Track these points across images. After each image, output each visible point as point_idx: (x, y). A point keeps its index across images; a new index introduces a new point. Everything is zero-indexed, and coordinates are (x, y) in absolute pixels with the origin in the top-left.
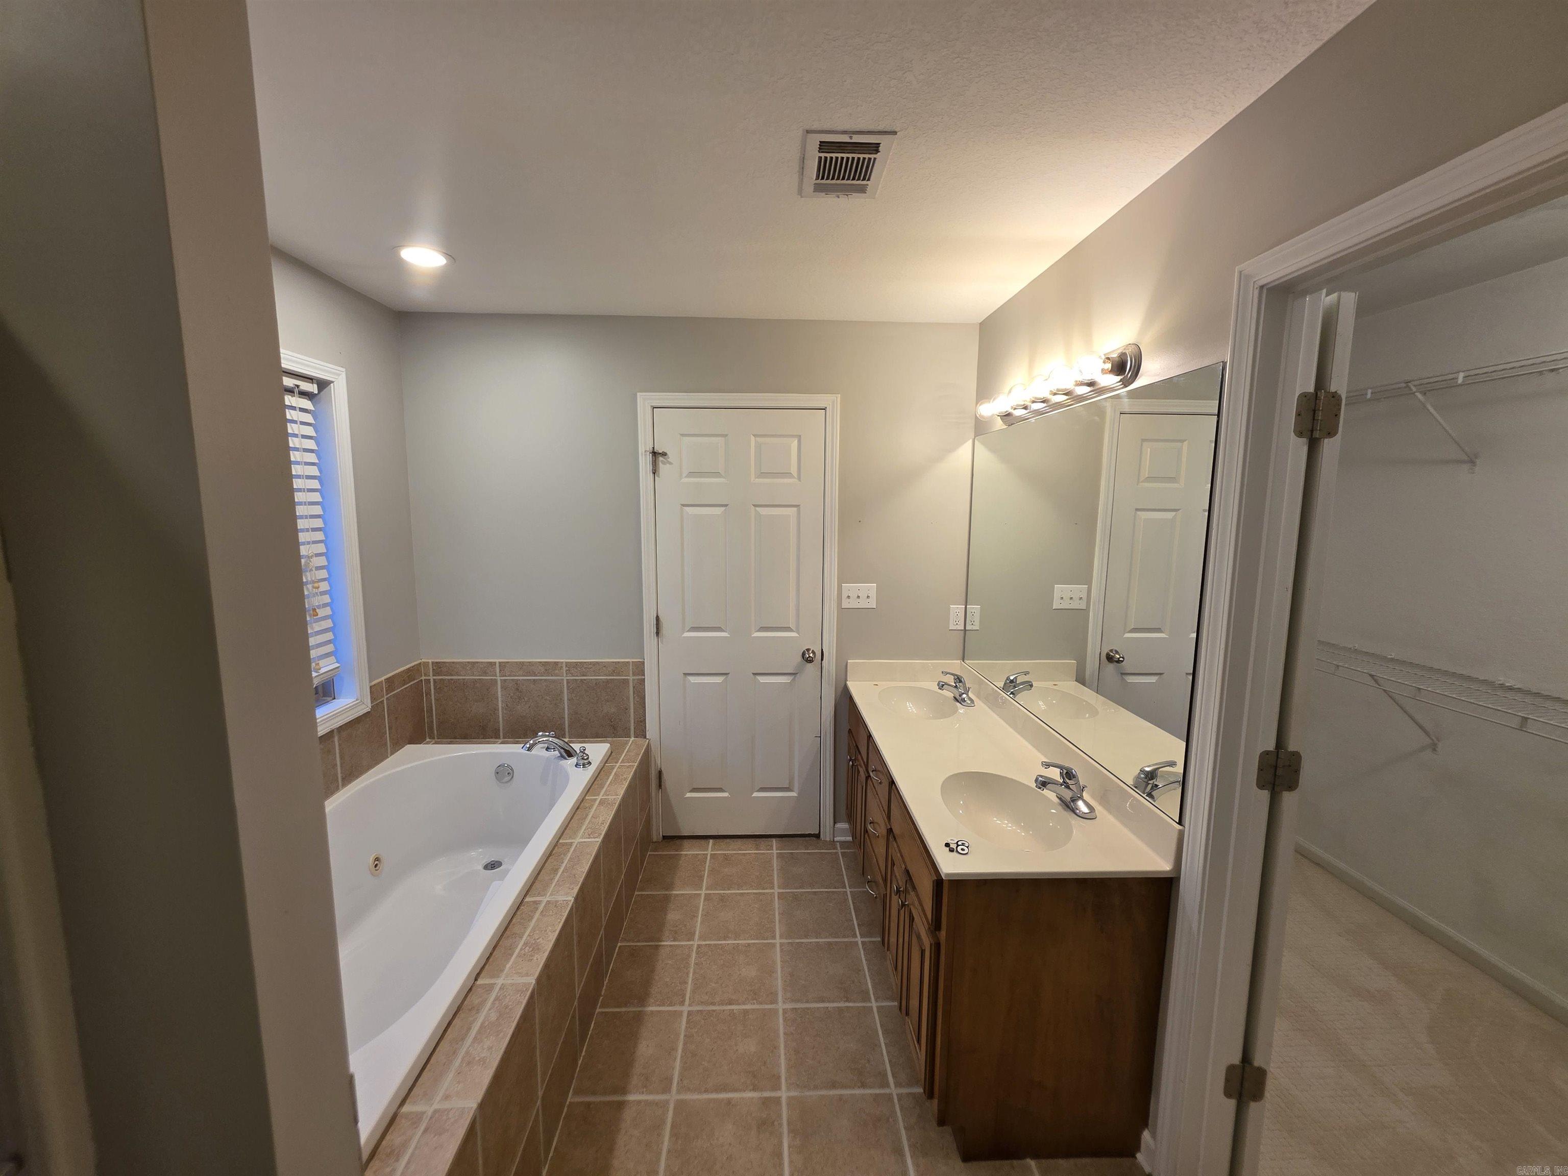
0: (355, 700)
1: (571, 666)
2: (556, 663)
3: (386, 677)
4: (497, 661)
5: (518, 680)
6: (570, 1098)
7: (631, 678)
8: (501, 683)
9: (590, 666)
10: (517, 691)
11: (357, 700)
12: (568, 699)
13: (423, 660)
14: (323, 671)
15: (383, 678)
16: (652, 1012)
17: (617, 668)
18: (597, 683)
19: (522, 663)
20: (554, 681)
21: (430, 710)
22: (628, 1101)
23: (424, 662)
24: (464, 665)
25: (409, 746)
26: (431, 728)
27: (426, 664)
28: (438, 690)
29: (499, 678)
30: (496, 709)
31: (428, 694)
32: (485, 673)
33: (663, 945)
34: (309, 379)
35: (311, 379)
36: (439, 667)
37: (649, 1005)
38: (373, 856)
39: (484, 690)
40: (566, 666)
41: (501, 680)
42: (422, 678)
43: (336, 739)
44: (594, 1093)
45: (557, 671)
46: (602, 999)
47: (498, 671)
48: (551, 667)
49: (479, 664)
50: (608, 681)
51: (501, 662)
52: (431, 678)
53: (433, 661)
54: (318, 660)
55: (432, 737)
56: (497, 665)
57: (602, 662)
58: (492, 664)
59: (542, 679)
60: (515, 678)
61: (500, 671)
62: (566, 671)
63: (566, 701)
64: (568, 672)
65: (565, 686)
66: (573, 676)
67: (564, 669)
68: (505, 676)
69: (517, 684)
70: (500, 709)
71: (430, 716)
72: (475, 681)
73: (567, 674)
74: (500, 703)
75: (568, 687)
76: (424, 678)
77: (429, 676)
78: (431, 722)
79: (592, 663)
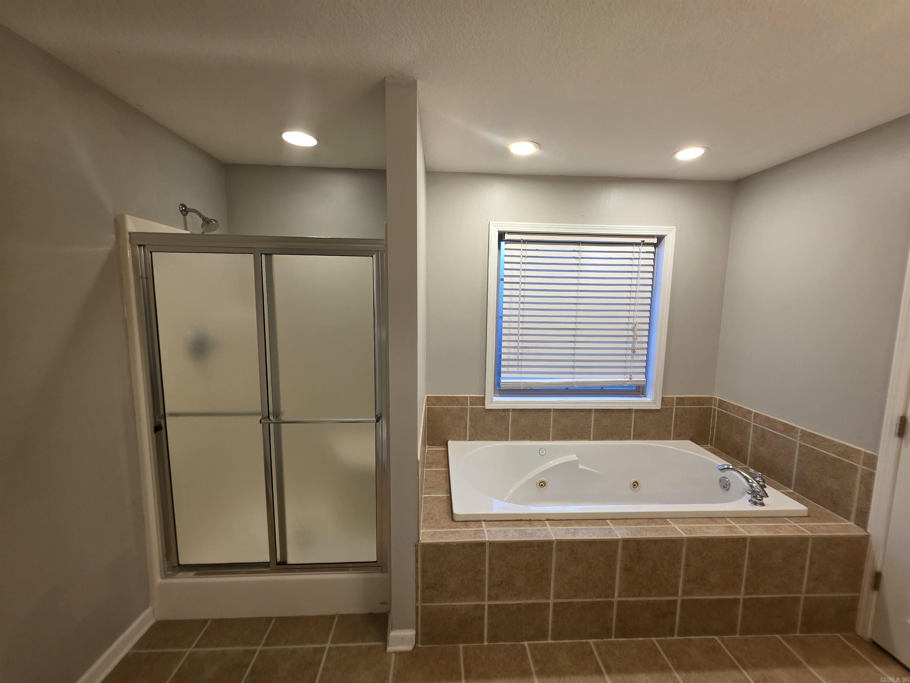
0: (651, 400)
1: (805, 435)
2: (794, 427)
3: (677, 396)
4: (754, 411)
5: (764, 429)
6: (591, 641)
7: (860, 466)
8: (753, 427)
9: (822, 440)
10: (762, 436)
11: (652, 401)
12: (799, 461)
13: (715, 396)
14: (633, 380)
15: (675, 396)
16: (675, 678)
17: (847, 451)
18: (825, 457)
19: (769, 419)
20: (789, 441)
21: (713, 428)
22: (605, 677)
23: (715, 397)
24: (735, 407)
25: (689, 441)
26: (712, 439)
27: (715, 399)
28: (719, 417)
29: (753, 423)
30: (747, 444)
31: (714, 418)
32: (744, 416)
33: (742, 673)
34: (652, 236)
35: (654, 236)
36: (722, 403)
37: (680, 674)
38: (635, 479)
39: (743, 428)
40: (801, 433)
41: (754, 425)
42: (712, 407)
43: (633, 415)
44: (600, 654)
45: (793, 434)
46: (664, 640)
47: (753, 417)
48: (789, 429)
49: (743, 409)
50: (835, 460)
51: (756, 413)
52: (717, 409)
53: (719, 398)
54: (632, 374)
55: (711, 445)
56: (753, 414)
57: (833, 441)
58: (750, 412)
59: (781, 436)
60: (763, 427)
61: (754, 418)
62: (800, 436)
63: (796, 460)
64: (802, 438)
65: (798, 448)
66: (806, 443)
67: (799, 434)
68: (757, 423)
69: (763, 432)
70: (750, 444)
71: (713, 431)
72: (738, 419)
73: (800, 439)
74: (750, 440)
75: (799, 450)
76: (713, 407)
77: (716, 407)
78: (712, 435)
79: (823, 438)
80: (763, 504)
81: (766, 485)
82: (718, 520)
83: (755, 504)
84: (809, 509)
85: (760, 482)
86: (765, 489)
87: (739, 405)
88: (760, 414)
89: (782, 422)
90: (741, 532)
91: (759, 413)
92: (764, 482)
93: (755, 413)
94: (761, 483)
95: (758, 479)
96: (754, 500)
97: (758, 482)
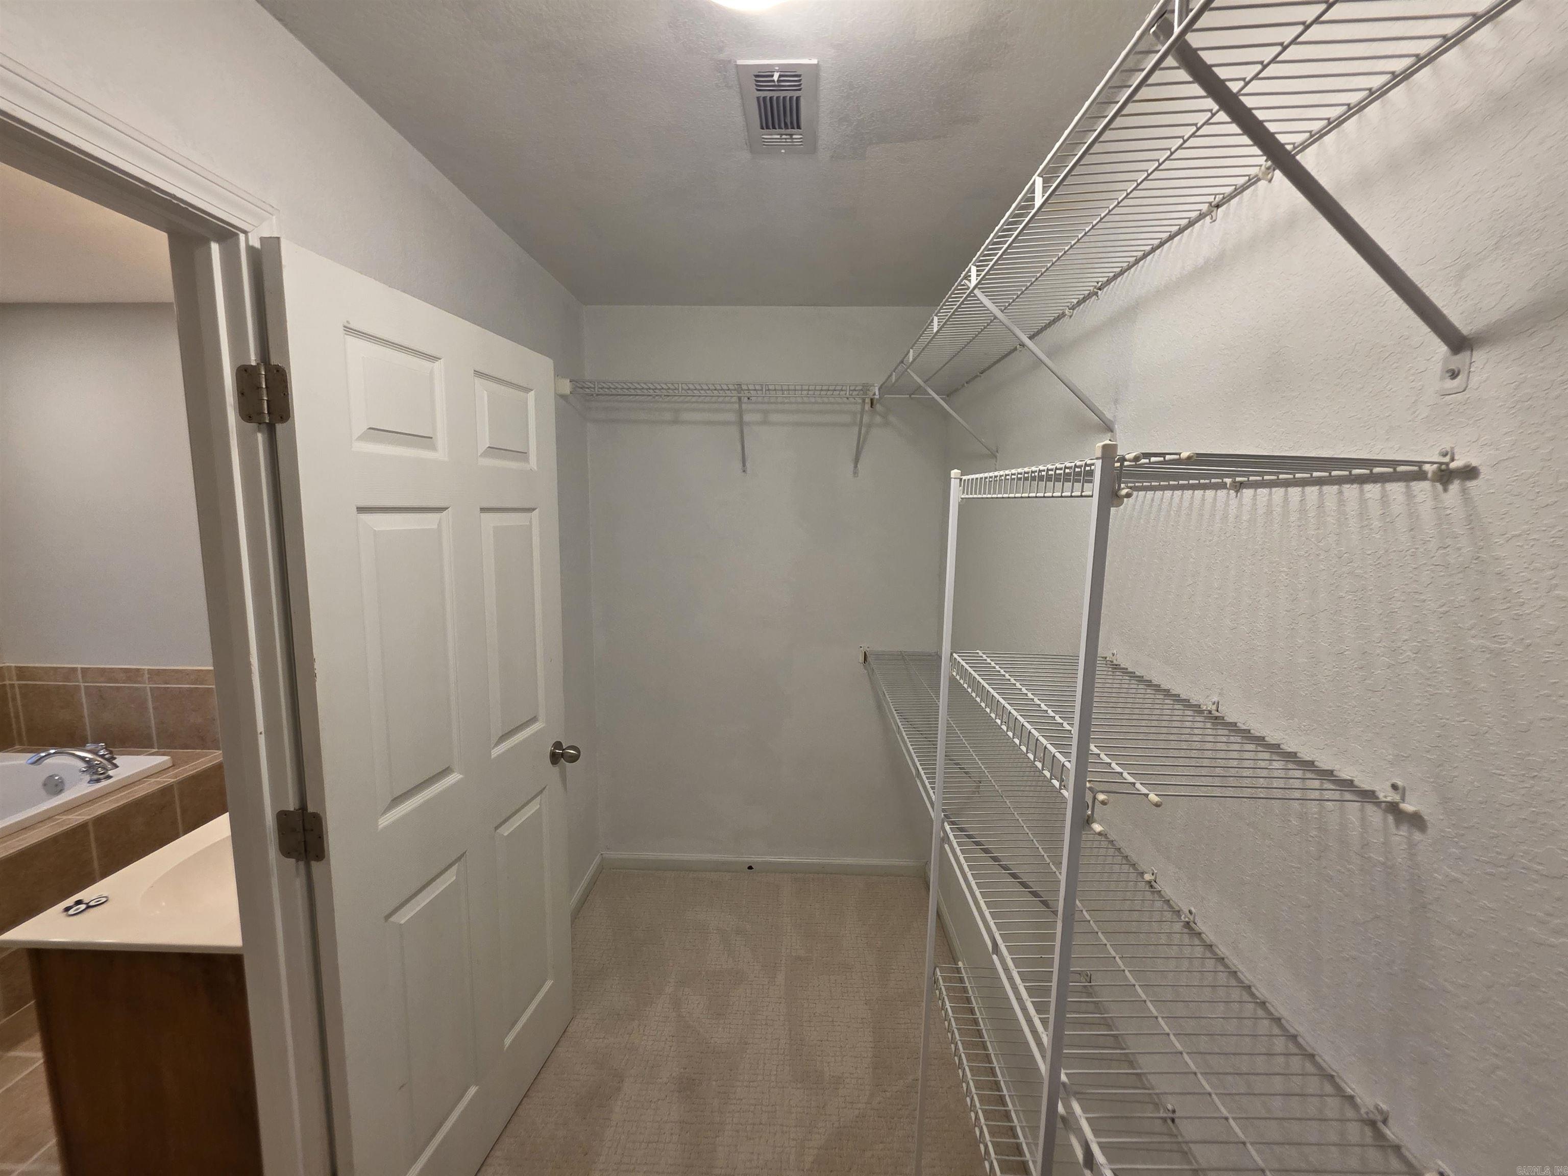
1: (155, 674)
2: (138, 670)
4: (79, 666)
5: (101, 686)
8: (85, 689)
9: (173, 674)
10: (100, 698)
12: (154, 708)
18: (181, 691)
19: (104, 670)
20: (137, 689)
21: (17, 717)
23: (7, 665)
24: (46, 670)
26: (20, 734)
27: (9, 668)
28: (24, 696)
29: (82, 684)
30: (83, 716)
31: (14, 699)
32: (67, 679)
36: (22, 672)
39: (68, 697)
40: (148, 673)
41: (84, 686)
45: (139, 678)
47: (80, 676)
48: (132, 675)
50: (191, 690)
52: (16, 683)
53: (15, 665)
55: (21, 743)
56: (79, 671)
57: (185, 670)
58: (74, 670)
59: (125, 687)
60: (98, 685)
61: (83, 677)
62: (149, 678)
63: (151, 710)
64: (150, 680)
65: (149, 694)
66: (156, 684)
67: (146, 676)
68: (88, 682)
69: (100, 691)
70: (86, 716)
71: (18, 722)
72: (59, 687)
73: (149, 682)
74: (85, 710)
75: (152, 695)
76: (7, 682)
77: (12, 680)
78: (19, 728)
79: (173, 670)
80: (109, 777)
81: (115, 756)
82: (40, 825)
83: (98, 781)
84: (172, 757)
85: (105, 755)
86: (114, 761)
87: (52, 666)
88: (89, 668)
89: (121, 669)
90: (79, 819)
91: (89, 666)
92: (111, 752)
93: (82, 668)
94: (107, 756)
95: (102, 752)
96: (95, 777)
97: (102, 756)
